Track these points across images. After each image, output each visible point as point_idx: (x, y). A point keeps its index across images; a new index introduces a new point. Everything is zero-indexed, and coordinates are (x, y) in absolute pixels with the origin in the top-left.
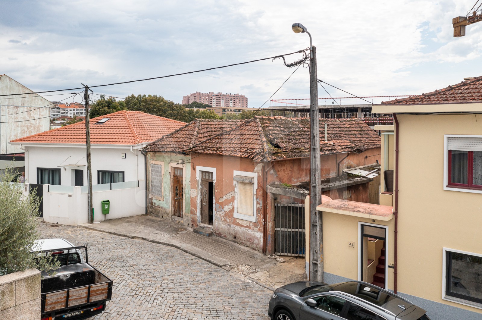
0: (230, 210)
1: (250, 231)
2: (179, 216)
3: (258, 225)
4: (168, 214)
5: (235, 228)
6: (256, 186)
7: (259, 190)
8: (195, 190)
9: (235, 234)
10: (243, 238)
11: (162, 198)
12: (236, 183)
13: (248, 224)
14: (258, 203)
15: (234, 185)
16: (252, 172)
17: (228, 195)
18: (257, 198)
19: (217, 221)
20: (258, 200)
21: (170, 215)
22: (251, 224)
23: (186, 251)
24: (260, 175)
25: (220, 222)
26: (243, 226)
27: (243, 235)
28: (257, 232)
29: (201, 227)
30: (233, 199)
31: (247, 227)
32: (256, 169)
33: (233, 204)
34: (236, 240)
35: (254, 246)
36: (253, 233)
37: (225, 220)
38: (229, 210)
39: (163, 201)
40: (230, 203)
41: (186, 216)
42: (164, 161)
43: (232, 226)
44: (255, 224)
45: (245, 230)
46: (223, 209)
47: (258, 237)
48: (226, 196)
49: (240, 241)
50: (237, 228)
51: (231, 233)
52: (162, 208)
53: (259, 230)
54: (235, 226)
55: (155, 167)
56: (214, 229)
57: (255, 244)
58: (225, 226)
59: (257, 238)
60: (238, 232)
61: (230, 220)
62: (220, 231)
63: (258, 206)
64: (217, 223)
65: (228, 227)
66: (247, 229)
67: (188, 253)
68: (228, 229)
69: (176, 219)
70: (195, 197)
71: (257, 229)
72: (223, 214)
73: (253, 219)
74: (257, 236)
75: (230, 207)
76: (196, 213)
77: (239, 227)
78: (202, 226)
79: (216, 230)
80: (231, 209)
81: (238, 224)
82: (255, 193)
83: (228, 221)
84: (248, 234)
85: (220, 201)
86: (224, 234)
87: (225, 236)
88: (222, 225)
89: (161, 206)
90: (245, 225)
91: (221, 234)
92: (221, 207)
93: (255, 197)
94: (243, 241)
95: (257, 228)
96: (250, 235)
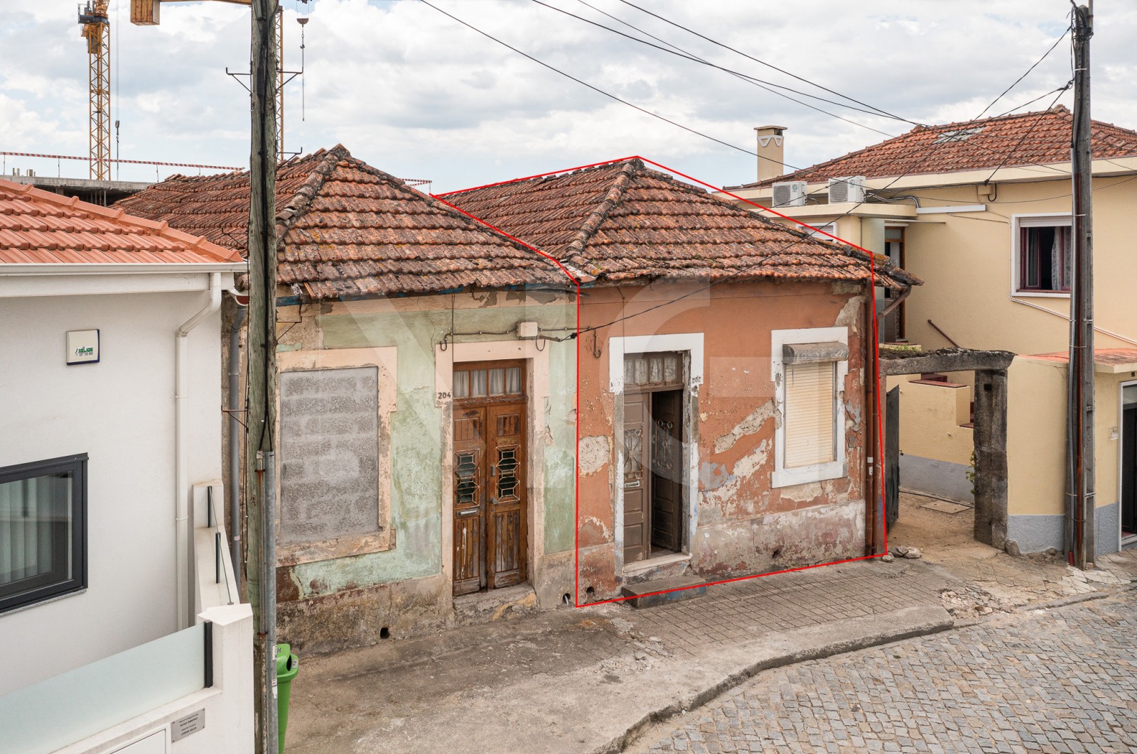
0: (757, 467)
1: (826, 512)
2: (483, 589)
3: (849, 482)
4: (430, 602)
5: (777, 522)
6: (843, 367)
7: (850, 377)
8: (601, 439)
9: (777, 541)
10: (804, 544)
11: (386, 534)
12: (781, 372)
13: (818, 493)
14: (849, 416)
15: (773, 379)
16: (832, 325)
17: (750, 418)
18: (845, 402)
19: (706, 528)
20: (850, 408)
21: (446, 599)
22: (829, 488)
23: (824, 654)
24: (855, 330)
25: (720, 527)
26: (803, 504)
27: (804, 533)
28: (847, 504)
29: (635, 578)
30: (769, 428)
31: (816, 501)
32: (842, 315)
33: (768, 445)
34: (780, 561)
35: (839, 549)
36: (834, 512)
37: (741, 511)
38: (753, 470)
39: (392, 546)
40: (758, 443)
41: (551, 566)
42: (393, 344)
43: (768, 518)
44: (840, 484)
45: (810, 514)
46: (731, 473)
47: (848, 520)
48: (743, 424)
49: (794, 557)
50: (786, 520)
51: (761, 547)
52: (379, 587)
53: (852, 498)
54: (776, 515)
55: (316, 385)
56: (695, 562)
57: (840, 542)
58: (740, 530)
59: (848, 524)
60: (788, 531)
61: (756, 503)
62: (722, 556)
63: (850, 423)
64: (707, 535)
65: (750, 530)
66: (816, 510)
67: (833, 654)
68: (754, 536)
69: (481, 607)
70: (605, 466)
71: (845, 495)
72: (733, 491)
73: (837, 470)
74: (846, 517)
75: (760, 457)
76: (606, 534)
77: (789, 513)
78: (638, 574)
79: (704, 560)
80: (763, 462)
81: (788, 506)
82: (841, 387)
83: (750, 507)
84: (821, 521)
85: (717, 452)
86: (734, 564)
87: (742, 566)
88: (730, 532)
89: (367, 580)
90: (808, 500)
91: (726, 568)
92: (723, 468)
93: (840, 401)
94: (805, 554)
95: (846, 491)
96: (827, 524)
